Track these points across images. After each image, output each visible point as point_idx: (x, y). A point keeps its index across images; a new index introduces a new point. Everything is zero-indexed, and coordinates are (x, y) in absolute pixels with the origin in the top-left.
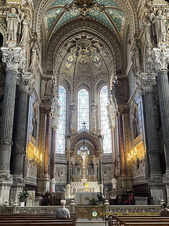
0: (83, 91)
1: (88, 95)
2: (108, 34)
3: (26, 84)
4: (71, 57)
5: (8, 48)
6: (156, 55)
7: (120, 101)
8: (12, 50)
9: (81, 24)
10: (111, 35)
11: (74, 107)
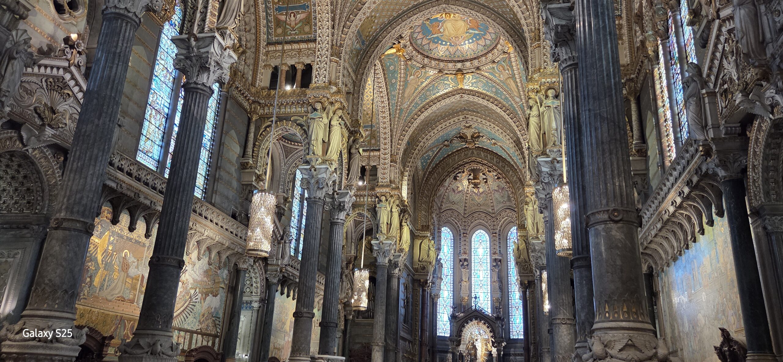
0: (480, 234)
1: (488, 240)
2: (507, 168)
3: (396, 268)
4: (459, 185)
5: (378, 242)
6: (537, 248)
7: (523, 269)
8: (383, 244)
9: (468, 154)
10: (511, 169)
11: (466, 263)
